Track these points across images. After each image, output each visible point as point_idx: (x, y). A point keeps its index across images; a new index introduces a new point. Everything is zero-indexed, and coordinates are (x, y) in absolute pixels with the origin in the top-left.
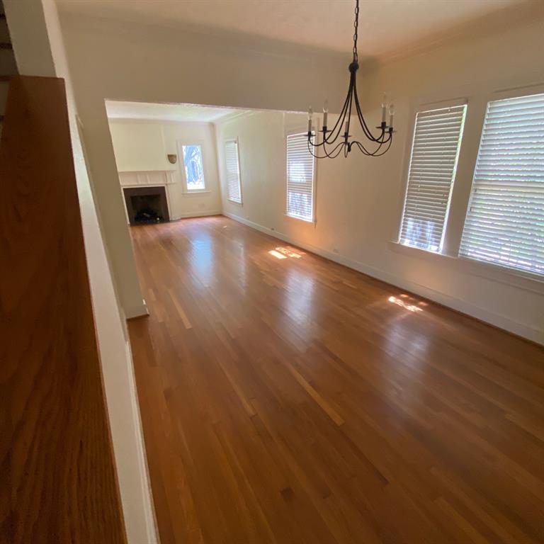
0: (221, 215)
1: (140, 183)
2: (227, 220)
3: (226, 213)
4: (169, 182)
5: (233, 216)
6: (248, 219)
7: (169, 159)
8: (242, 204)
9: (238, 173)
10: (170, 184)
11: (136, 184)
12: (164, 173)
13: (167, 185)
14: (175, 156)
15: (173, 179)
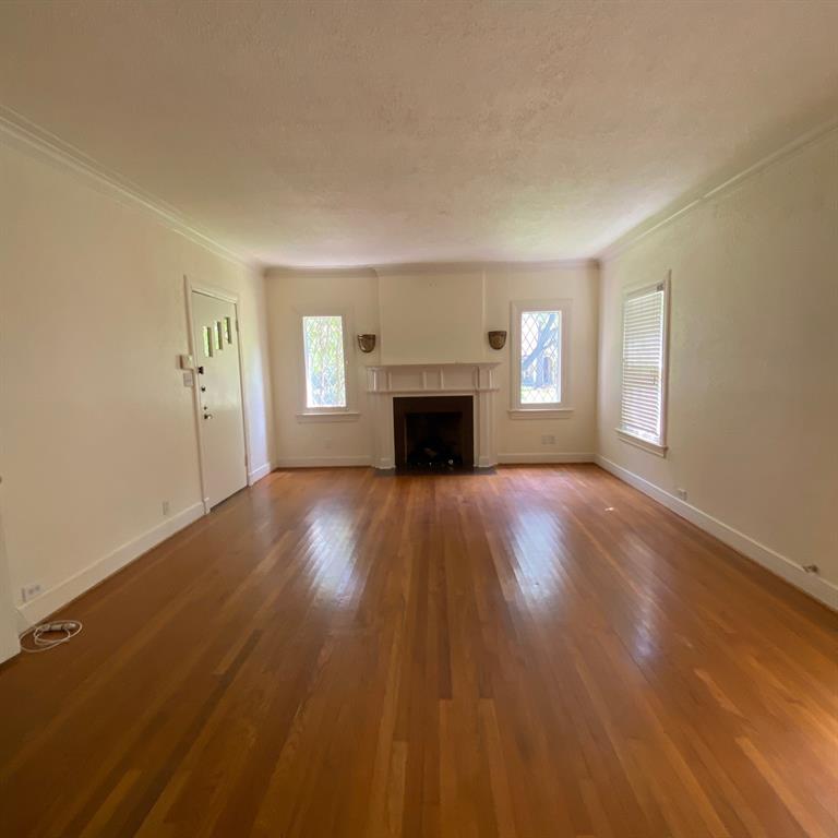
0: (590, 466)
1: (426, 388)
2: (613, 485)
3: (607, 461)
4: (482, 387)
5: (629, 474)
6: (684, 496)
7: (490, 342)
8: (666, 449)
9: (660, 365)
10: (485, 391)
11: (418, 389)
12: (476, 370)
13: (477, 392)
14: (502, 334)
15: (493, 381)
